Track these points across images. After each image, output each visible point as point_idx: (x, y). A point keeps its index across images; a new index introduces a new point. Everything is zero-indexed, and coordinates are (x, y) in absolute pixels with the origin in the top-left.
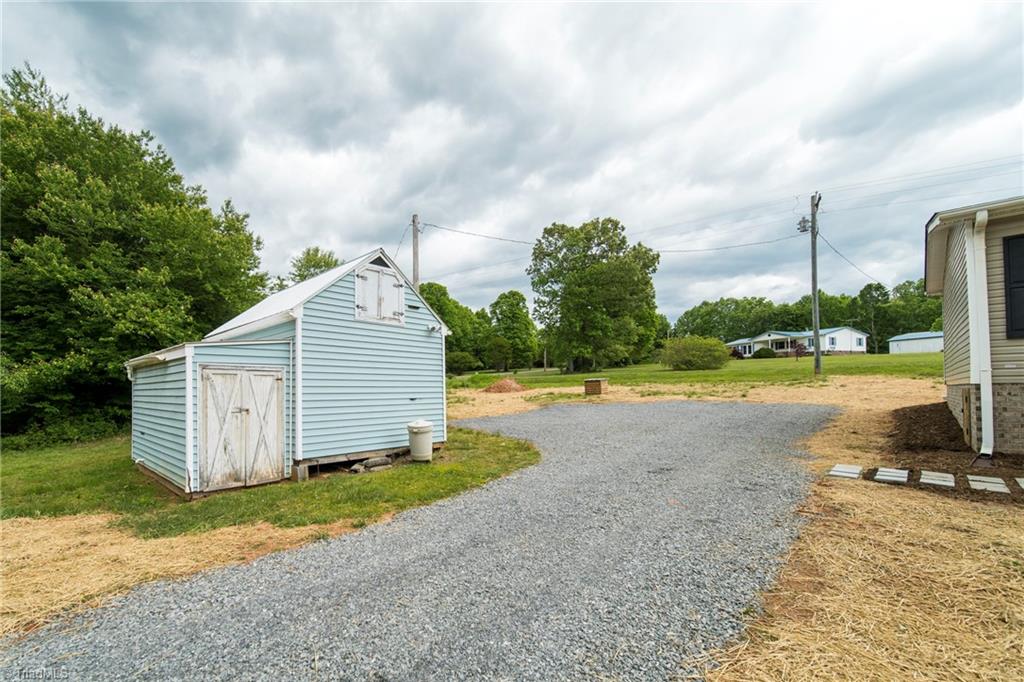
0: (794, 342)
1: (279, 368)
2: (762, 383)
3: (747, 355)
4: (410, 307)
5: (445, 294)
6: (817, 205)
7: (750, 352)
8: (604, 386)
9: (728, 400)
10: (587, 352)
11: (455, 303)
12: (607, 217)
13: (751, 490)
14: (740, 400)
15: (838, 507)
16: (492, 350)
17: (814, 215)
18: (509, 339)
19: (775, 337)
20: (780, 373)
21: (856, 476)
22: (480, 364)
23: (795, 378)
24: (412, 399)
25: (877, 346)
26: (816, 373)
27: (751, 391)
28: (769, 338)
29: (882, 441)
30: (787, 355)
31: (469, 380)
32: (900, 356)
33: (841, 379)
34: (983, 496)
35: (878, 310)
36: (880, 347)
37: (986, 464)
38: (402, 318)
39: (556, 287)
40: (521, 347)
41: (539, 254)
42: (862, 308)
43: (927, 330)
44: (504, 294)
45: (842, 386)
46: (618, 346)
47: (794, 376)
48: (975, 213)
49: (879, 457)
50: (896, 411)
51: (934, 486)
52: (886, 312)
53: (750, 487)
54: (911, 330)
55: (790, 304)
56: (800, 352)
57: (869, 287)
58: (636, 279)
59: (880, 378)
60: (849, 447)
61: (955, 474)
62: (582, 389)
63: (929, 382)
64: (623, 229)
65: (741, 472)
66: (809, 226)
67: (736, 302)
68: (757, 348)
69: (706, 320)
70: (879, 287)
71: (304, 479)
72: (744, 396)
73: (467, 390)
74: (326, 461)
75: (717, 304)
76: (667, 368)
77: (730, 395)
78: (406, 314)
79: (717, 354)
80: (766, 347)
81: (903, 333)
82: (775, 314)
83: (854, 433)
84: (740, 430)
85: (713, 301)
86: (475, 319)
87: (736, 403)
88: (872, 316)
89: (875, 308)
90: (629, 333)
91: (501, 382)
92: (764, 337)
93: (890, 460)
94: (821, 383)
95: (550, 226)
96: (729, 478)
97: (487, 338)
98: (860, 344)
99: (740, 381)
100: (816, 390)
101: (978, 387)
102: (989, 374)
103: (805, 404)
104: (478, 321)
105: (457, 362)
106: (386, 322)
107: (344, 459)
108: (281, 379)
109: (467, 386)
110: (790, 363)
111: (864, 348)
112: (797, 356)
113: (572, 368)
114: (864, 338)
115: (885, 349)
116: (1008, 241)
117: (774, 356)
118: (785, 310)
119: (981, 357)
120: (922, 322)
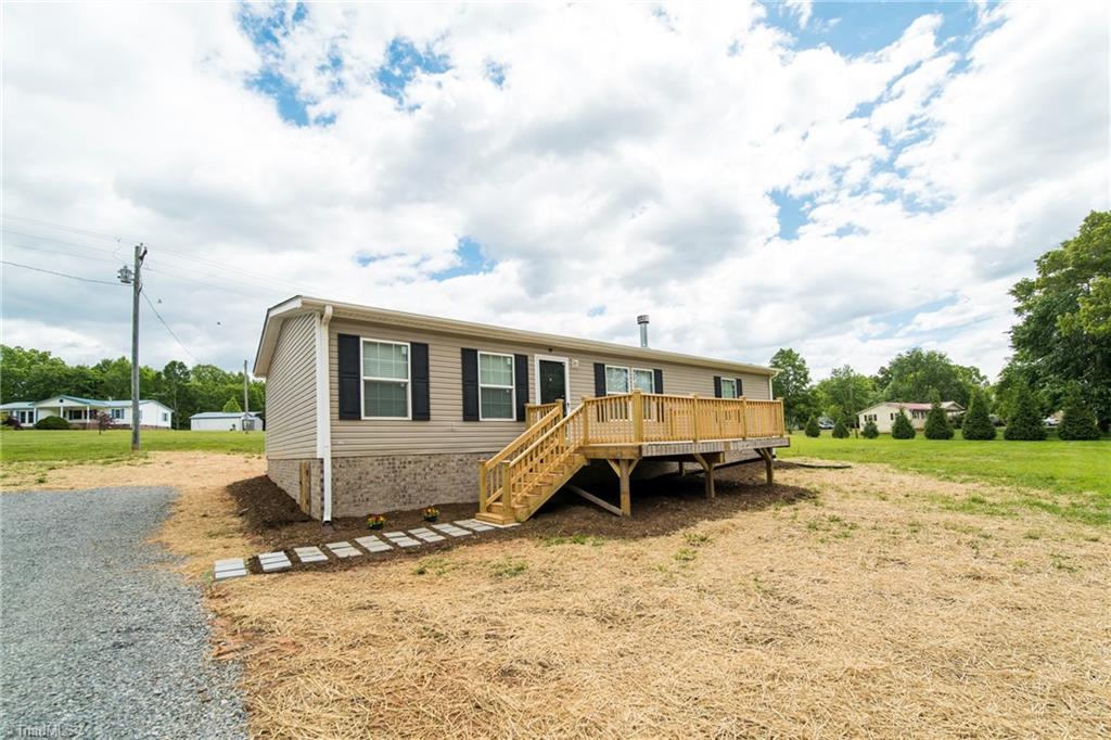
0: (94, 413)
2: (64, 462)
3: (27, 424)
6: (142, 258)
7: (31, 421)
9: (13, 489)
13: (127, 645)
14: (35, 488)
15: (257, 626)
17: (137, 268)
19: (69, 403)
20: (89, 448)
21: (244, 572)
23: (110, 456)
25: (181, 423)
26: (133, 449)
27: (51, 474)
28: (61, 404)
29: (238, 521)
30: (84, 427)
32: (201, 432)
33: (164, 456)
34: (347, 563)
35: (180, 387)
36: (181, 424)
37: (329, 530)
42: (166, 384)
43: (220, 410)
45: (167, 463)
47: (108, 453)
48: (324, 306)
49: (247, 542)
50: (229, 487)
51: (315, 563)
52: (186, 391)
53: (122, 640)
54: (206, 410)
56: (104, 424)
57: (174, 363)
59: (199, 454)
60: (211, 535)
61: (318, 546)
63: (240, 457)
65: (90, 614)
66: (132, 278)
68: (42, 415)
70: (182, 366)
72: (41, 481)
77: (17, 480)
80: (56, 415)
81: (201, 412)
82: (66, 375)
83: (204, 516)
84: (52, 535)
87: (30, 494)
88: (175, 392)
89: (178, 386)
92: (54, 403)
93: (259, 543)
94: (143, 460)
96: (72, 635)
98: (165, 419)
99: (28, 460)
100: (140, 469)
101: (322, 461)
102: (329, 449)
103: (132, 487)
110: (93, 436)
111: (168, 424)
112: (100, 429)
114: (169, 413)
115: (186, 425)
116: (341, 337)
117: (66, 427)
118: (80, 373)
119: (324, 436)
120: (215, 404)
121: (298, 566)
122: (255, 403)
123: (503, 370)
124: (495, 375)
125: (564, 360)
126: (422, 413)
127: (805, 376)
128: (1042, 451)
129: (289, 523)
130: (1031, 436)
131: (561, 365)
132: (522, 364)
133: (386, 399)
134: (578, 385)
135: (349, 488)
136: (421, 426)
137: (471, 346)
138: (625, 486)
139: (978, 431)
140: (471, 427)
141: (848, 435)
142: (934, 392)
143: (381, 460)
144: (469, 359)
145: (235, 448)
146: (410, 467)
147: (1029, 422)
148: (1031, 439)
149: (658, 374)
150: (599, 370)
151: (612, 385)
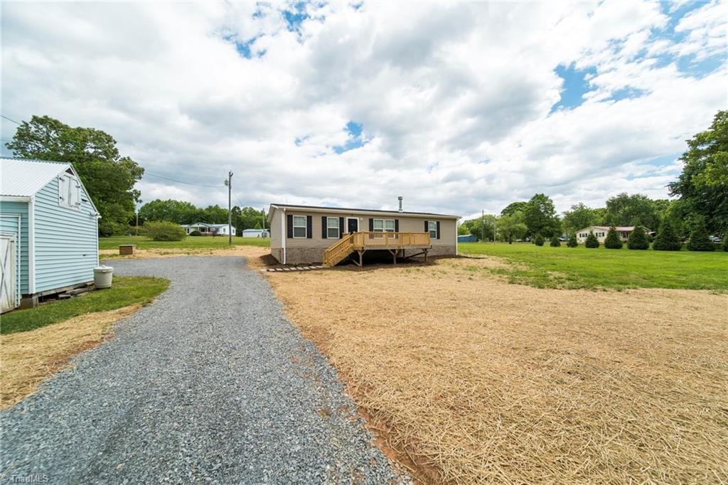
0: (209, 229)
1: (11, 234)
3: (187, 234)
4: (83, 200)
6: (231, 177)
7: (188, 232)
8: (134, 249)
17: (230, 179)
19: (201, 225)
24: (84, 255)
25: (239, 234)
26: (230, 244)
28: (198, 226)
30: (206, 235)
32: (247, 238)
33: (239, 247)
35: (238, 218)
37: (284, 266)
38: (80, 206)
43: (253, 228)
45: (241, 249)
48: (284, 208)
50: (260, 257)
51: (280, 271)
52: (241, 219)
54: (250, 228)
55: (204, 209)
56: (215, 234)
57: (236, 207)
58: (128, 181)
59: (248, 246)
61: (281, 268)
62: (117, 252)
63: (263, 248)
64: (115, 143)
66: (228, 184)
67: (177, 203)
68: (192, 230)
69: (160, 211)
70: (238, 208)
71: (36, 306)
72: (212, 254)
74: (45, 294)
75: (166, 202)
76: (149, 239)
77: (205, 253)
78: (82, 204)
79: (180, 233)
80: (197, 230)
81: (246, 229)
82: (197, 213)
85: (163, 199)
88: (236, 220)
92: (196, 225)
93: (268, 266)
94: (234, 248)
98: (233, 232)
101: (283, 249)
102: (285, 246)
106: (73, 208)
107: (53, 292)
108: (13, 242)
110: (209, 239)
111: (235, 234)
112: (213, 236)
114: (234, 229)
115: (241, 235)
116: (288, 216)
117: (200, 235)
118: (201, 212)
119: (283, 242)
120: (252, 225)
121: (276, 271)
122: (267, 226)
123: (335, 222)
124: (333, 224)
125: (358, 218)
126: (310, 236)
127: (552, 210)
128: (668, 257)
129: (275, 264)
130: (668, 248)
131: (356, 220)
132: (342, 220)
133: (300, 232)
134: (362, 226)
135: (290, 256)
136: (309, 240)
137: (324, 215)
138: (361, 258)
139: (636, 244)
140: (325, 240)
141: (559, 245)
142: (636, 219)
143: (298, 249)
144: (324, 220)
145: (261, 245)
146: (306, 251)
147: (668, 240)
148: (668, 250)
149: (397, 222)
150: (371, 222)
151: (376, 226)
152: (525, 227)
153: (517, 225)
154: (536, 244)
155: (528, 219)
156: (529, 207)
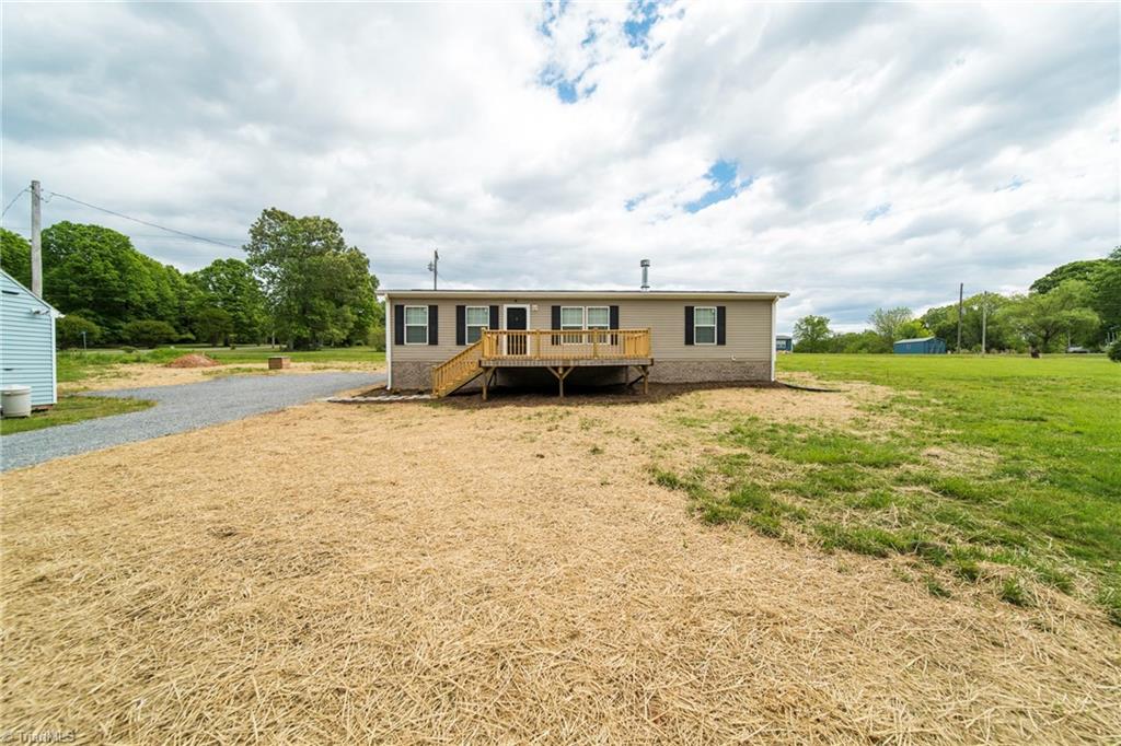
5: (127, 245)
10: (306, 333)
11: (144, 258)
12: (327, 217)
16: (205, 321)
18: (230, 310)
22: (190, 336)
31: (148, 355)
39: (274, 269)
40: (246, 321)
41: (258, 233)
44: (220, 261)
46: (334, 330)
62: (266, 366)
64: (341, 231)
73: (143, 365)
86: (183, 283)
90: (345, 321)
91: (185, 358)
95: (269, 210)
97: (201, 307)
104: (187, 285)
105: (147, 332)
109: (144, 361)
113: (292, 347)
116: (397, 307)
119: (389, 352)
124: (477, 319)
125: (526, 306)
126: (434, 341)
131: (524, 310)
132: (494, 312)
133: (416, 334)
134: (537, 320)
135: (399, 376)
136: (433, 347)
137: (461, 304)
143: (414, 364)
144: (461, 311)
146: (428, 368)
149: (616, 310)
150: (556, 312)
151: (568, 319)
152: (1092, 317)
153: (1065, 313)
154: (1113, 358)
155: (1105, 298)
156: (1109, 269)
